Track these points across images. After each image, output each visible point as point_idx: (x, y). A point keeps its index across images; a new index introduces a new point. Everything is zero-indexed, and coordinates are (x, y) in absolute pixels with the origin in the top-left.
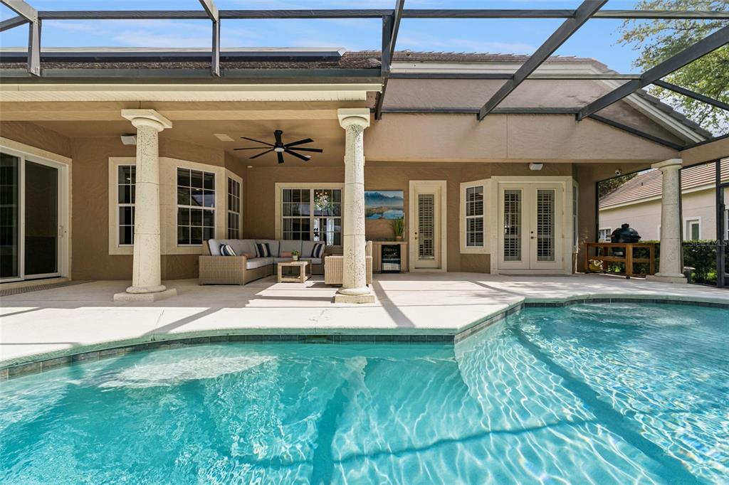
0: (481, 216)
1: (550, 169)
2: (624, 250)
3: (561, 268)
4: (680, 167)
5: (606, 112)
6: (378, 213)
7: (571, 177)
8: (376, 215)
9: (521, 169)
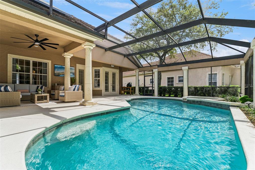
0: (99, 78)
1: (115, 67)
2: (130, 89)
3: (117, 93)
4: (138, 71)
5: (130, 57)
6: (62, 75)
7: (119, 70)
8: (61, 75)
9: (109, 66)
